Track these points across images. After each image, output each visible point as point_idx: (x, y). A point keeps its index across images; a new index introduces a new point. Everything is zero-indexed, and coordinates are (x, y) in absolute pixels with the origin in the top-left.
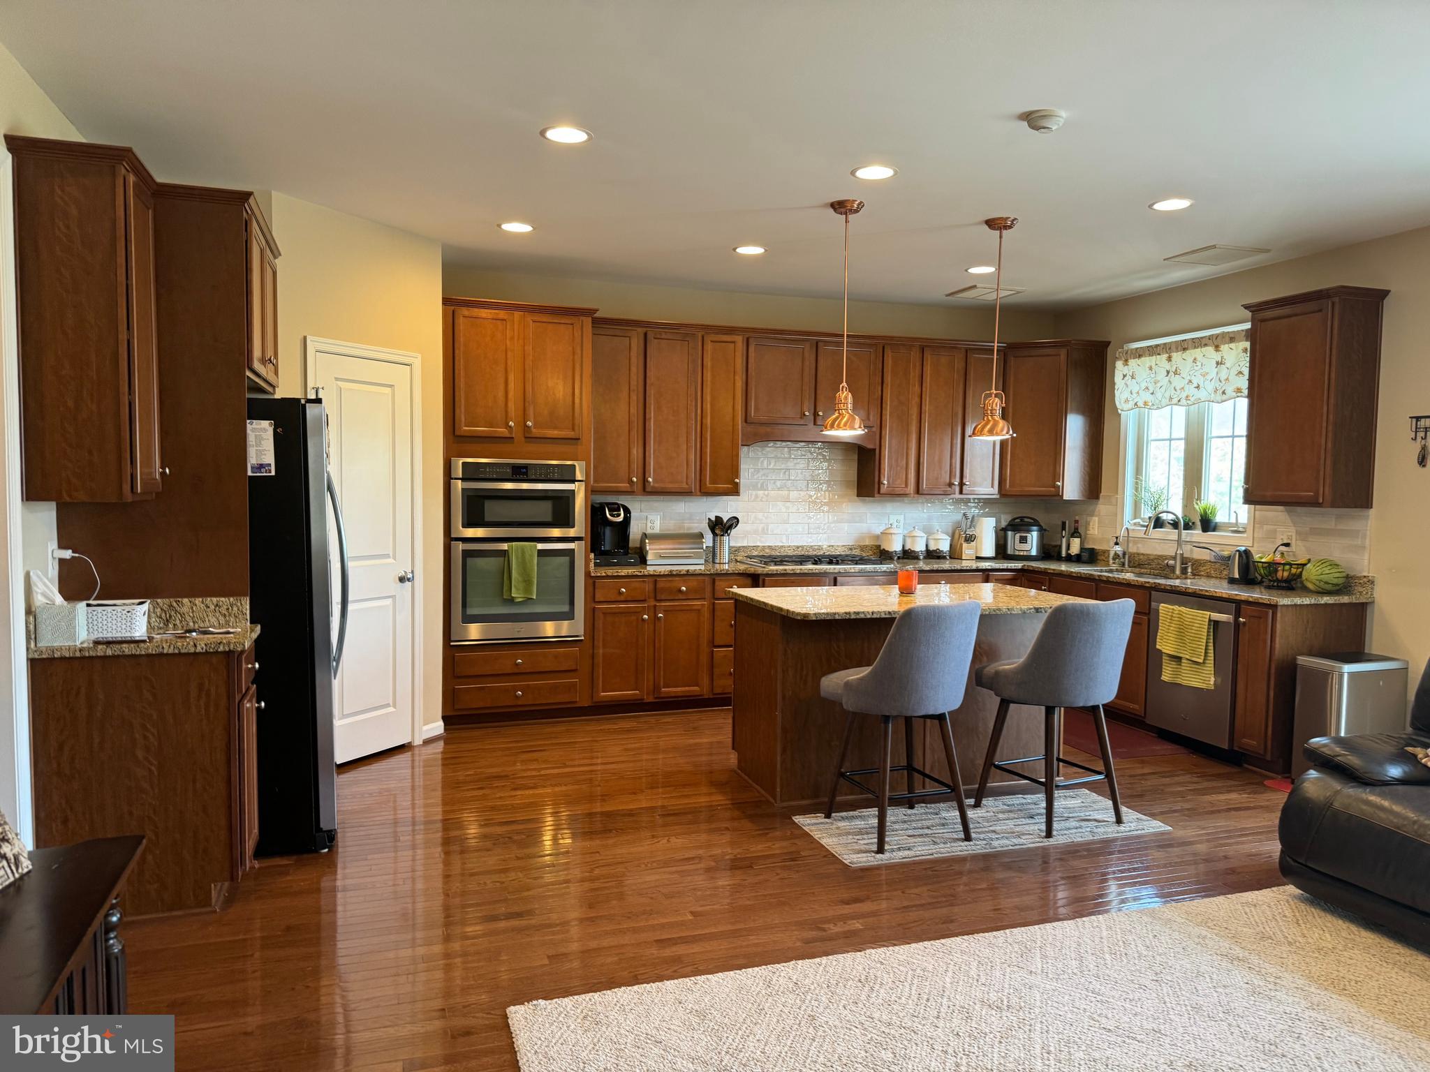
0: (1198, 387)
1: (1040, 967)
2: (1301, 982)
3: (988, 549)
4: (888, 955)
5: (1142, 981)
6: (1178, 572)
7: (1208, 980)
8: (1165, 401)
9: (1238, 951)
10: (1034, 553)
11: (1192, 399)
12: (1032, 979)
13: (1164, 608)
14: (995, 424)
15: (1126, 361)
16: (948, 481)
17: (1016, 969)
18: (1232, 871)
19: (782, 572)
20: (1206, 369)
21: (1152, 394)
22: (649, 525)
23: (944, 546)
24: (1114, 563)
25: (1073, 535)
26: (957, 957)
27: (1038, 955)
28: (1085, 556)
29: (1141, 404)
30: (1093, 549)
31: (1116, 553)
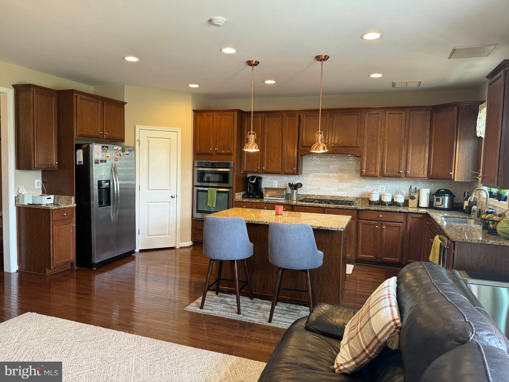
3: (424, 203)
14: (319, 145)
16: (398, 171)
22: (274, 185)
31: (473, 210)
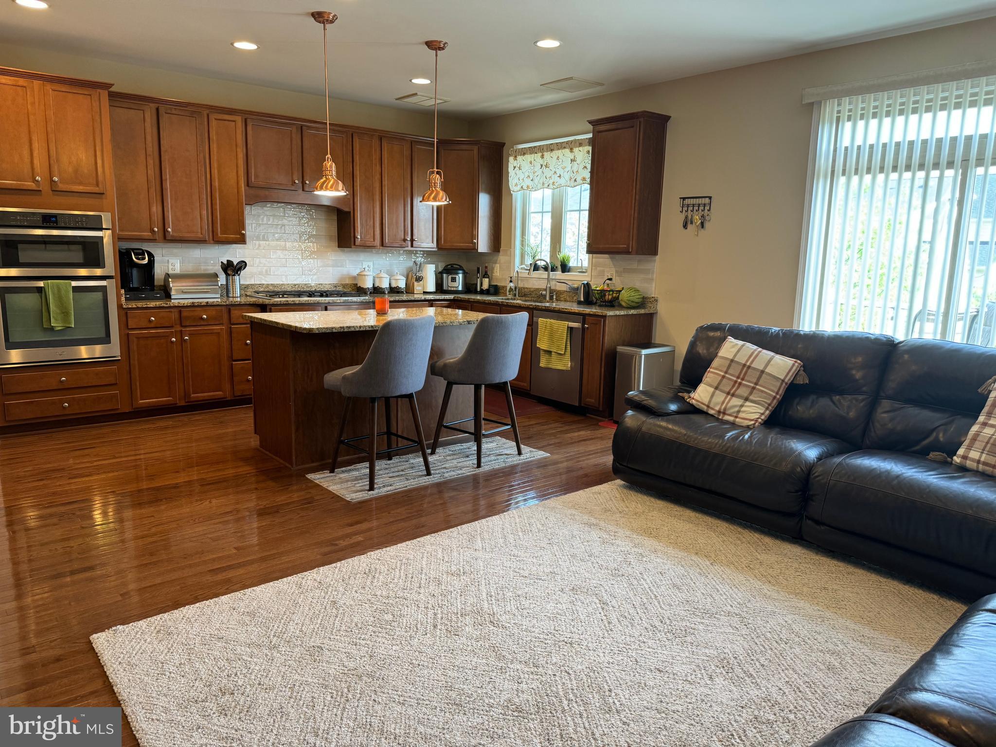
0: (560, 176)
1: (481, 545)
2: (628, 533)
3: (431, 286)
4: (382, 554)
5: (542, 545)
6: (548, 299)
7: (578, 539)
8: (540, 186)
9: (593, 521)
10: (460, 288)
11: (556, 184)
12: (477, 554)
13: (541, 321)
14: (437, 194)
15: (516, 157)
16: (403, 237)
17: (466, 549)
18: (586, 475)
19: (285, 303)
20: (564, 165)
21: (532, 180)
22: (171, 267)
23: (402, 284)
24: (510, 294)
25: (484, 277)
26: (429, 548)
27: (479, 539)
28: (492, 290)
29: (525, 187)
30: (496, 286)
31: (510, 288)
